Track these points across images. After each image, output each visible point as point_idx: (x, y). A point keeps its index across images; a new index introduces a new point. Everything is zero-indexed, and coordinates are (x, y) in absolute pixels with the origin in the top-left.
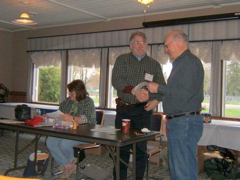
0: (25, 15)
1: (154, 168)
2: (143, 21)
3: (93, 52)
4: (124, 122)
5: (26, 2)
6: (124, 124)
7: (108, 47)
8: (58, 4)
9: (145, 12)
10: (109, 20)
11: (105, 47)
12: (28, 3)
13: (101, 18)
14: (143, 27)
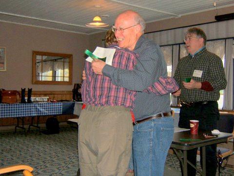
0: (97, 19)
1: (230, 171)
2: (216, 15)
3: (164, 50)
4: (192, 123)
5: (97, 6)
6: (192, 126)
7: (179, 44)
8: (127, 5)
9: (215, 5)
10: (180, 16)
11: (177, 44)
12: (99, 7)
13: (171, 15)
14: (215, 20)
